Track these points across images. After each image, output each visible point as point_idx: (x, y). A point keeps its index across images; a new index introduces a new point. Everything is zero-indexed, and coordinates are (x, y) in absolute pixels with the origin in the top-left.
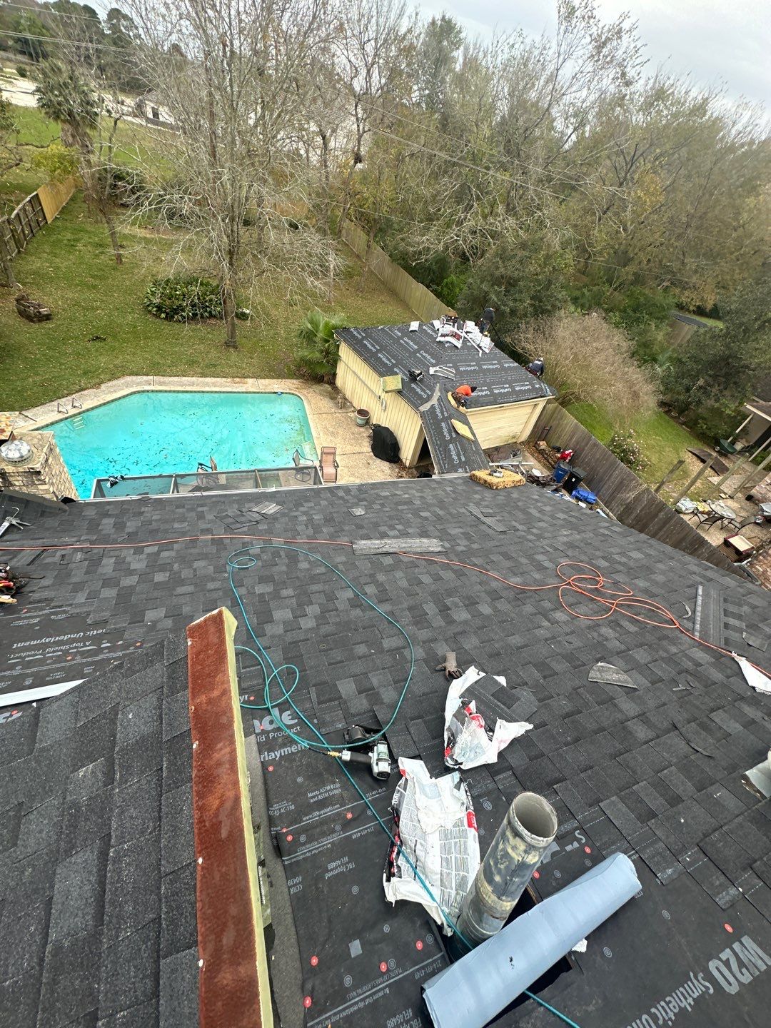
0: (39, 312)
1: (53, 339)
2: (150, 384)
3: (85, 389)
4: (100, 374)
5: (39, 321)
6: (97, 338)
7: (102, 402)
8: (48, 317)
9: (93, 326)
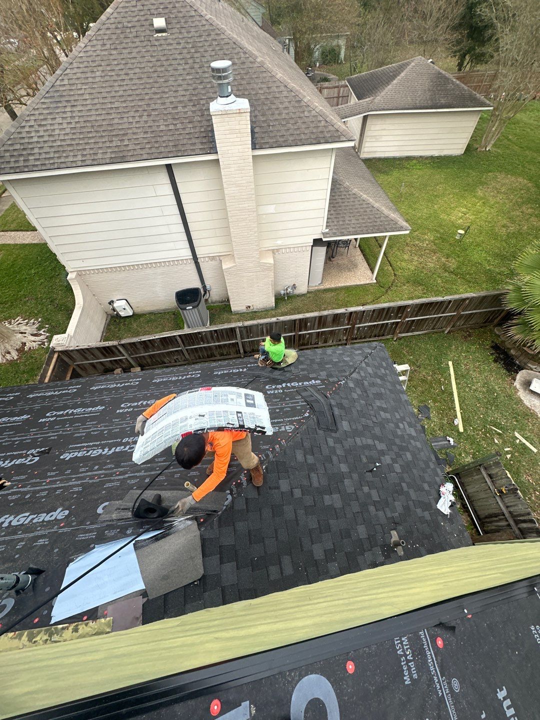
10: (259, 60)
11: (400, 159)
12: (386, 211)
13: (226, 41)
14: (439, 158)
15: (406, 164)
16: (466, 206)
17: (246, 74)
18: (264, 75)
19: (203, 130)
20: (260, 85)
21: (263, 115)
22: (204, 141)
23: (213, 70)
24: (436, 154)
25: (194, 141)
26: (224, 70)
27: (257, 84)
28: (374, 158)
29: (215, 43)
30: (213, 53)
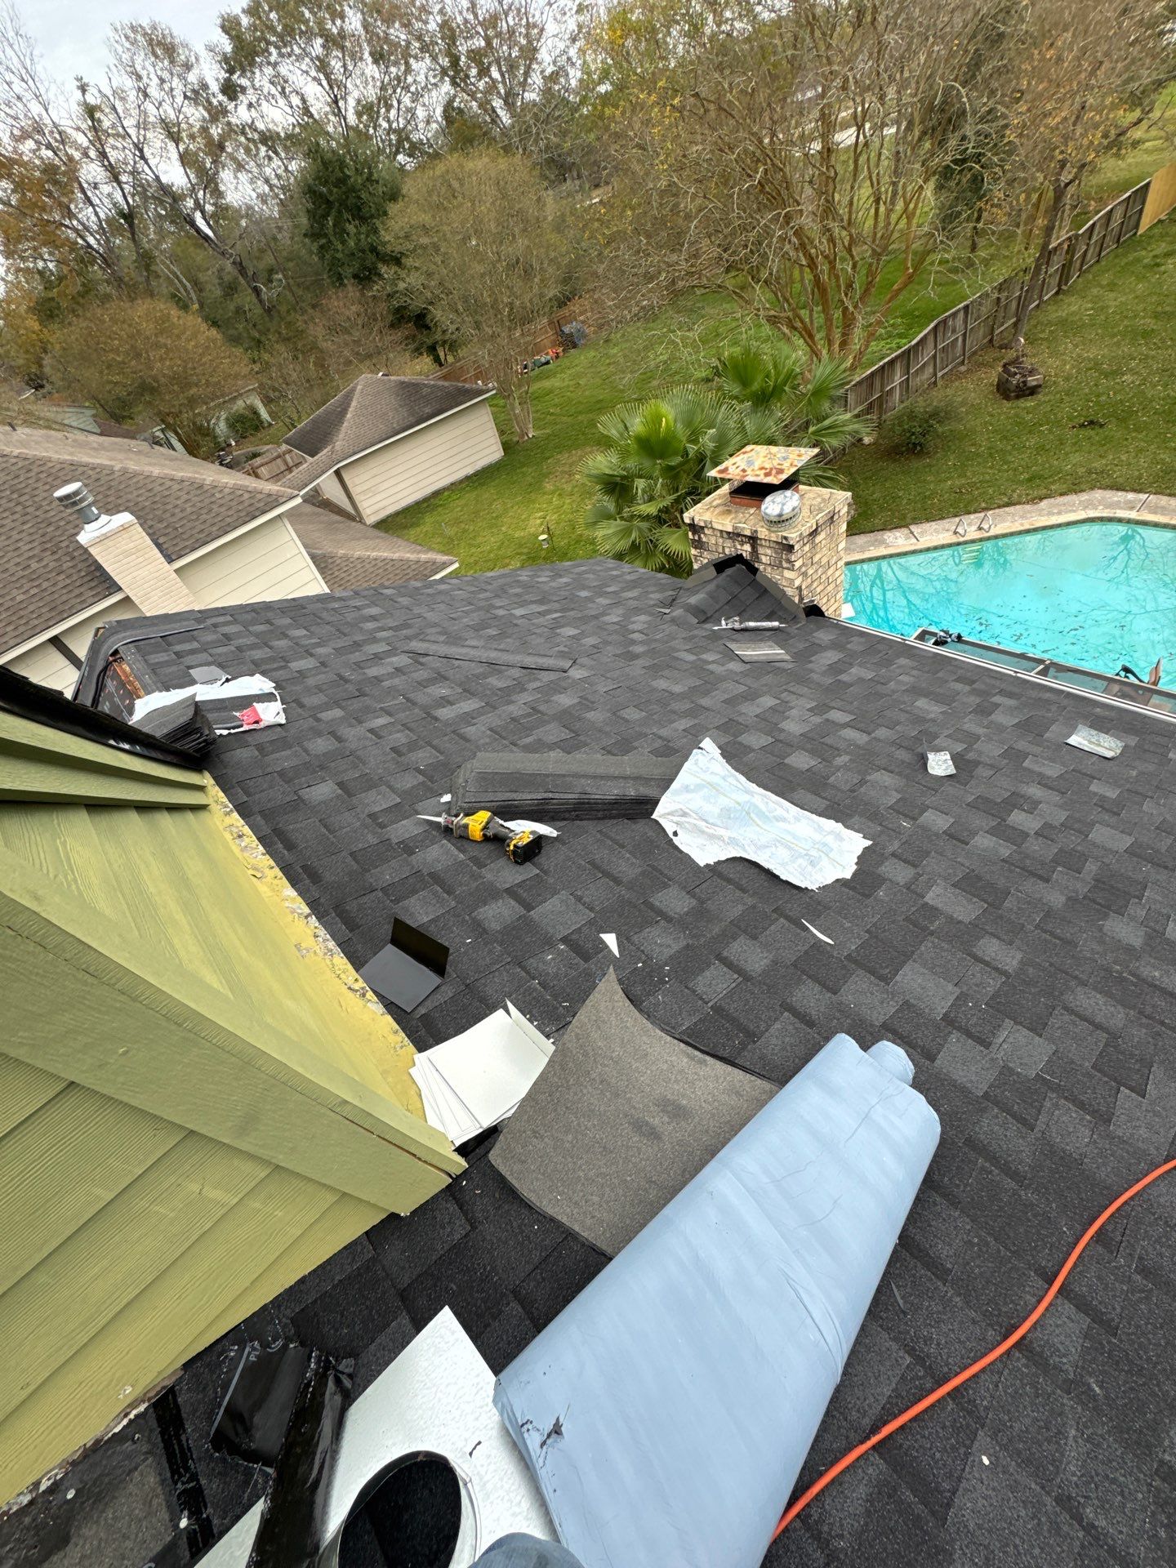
0: (1025, 383)
1: (1018, 424)
2: (1132, 508)
3: (1014, 504)
4: (1052, 483)
5: (1018, 397)
6: (1091, 423)
7: (1027, 527)
8: (1033, 391)
9: (1098, 403)
10: (116, 468)
11: (426, 500)
12: (412, 557)
13: (59, 466)
14: (476, 474)
15: (436, 501)
16: (540, 510)
17: (109, 489)
18: (135, 480)
19: (83, 574)
20: (135, 493)
21: (160, 521)
22: (93, 584)
23: (61, 499)
24: (470, 471)
25: (77, 592)
26: (76, 493)
27: (131, 492)
28: (388, 517)
29: (42, 476)
30: (47, 487)
